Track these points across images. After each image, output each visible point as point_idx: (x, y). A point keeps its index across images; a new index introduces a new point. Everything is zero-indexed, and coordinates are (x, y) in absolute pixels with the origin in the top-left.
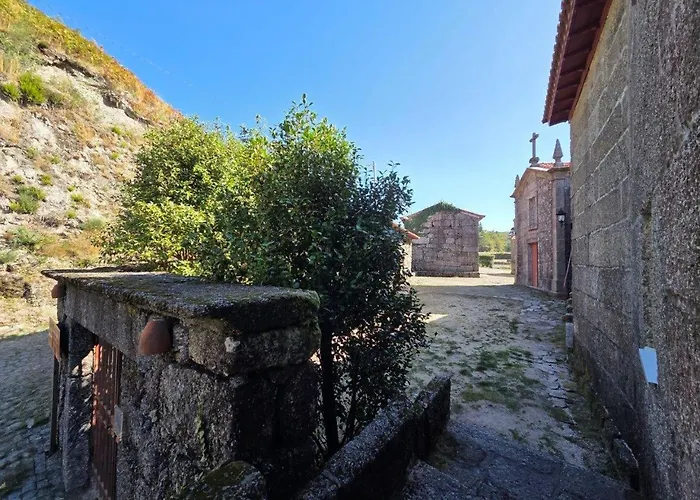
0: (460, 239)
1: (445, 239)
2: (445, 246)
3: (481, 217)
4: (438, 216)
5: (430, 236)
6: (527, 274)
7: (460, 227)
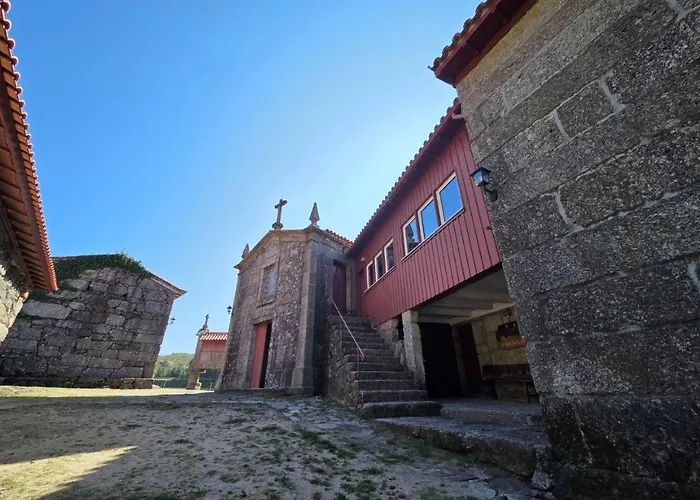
0: (134, 321)
1: (105, 315)
2: (102, 329)
3: (181, 292)
4: (108, 274)
5: (75, 305)
6: (244, 370)
7: (143, 299)
